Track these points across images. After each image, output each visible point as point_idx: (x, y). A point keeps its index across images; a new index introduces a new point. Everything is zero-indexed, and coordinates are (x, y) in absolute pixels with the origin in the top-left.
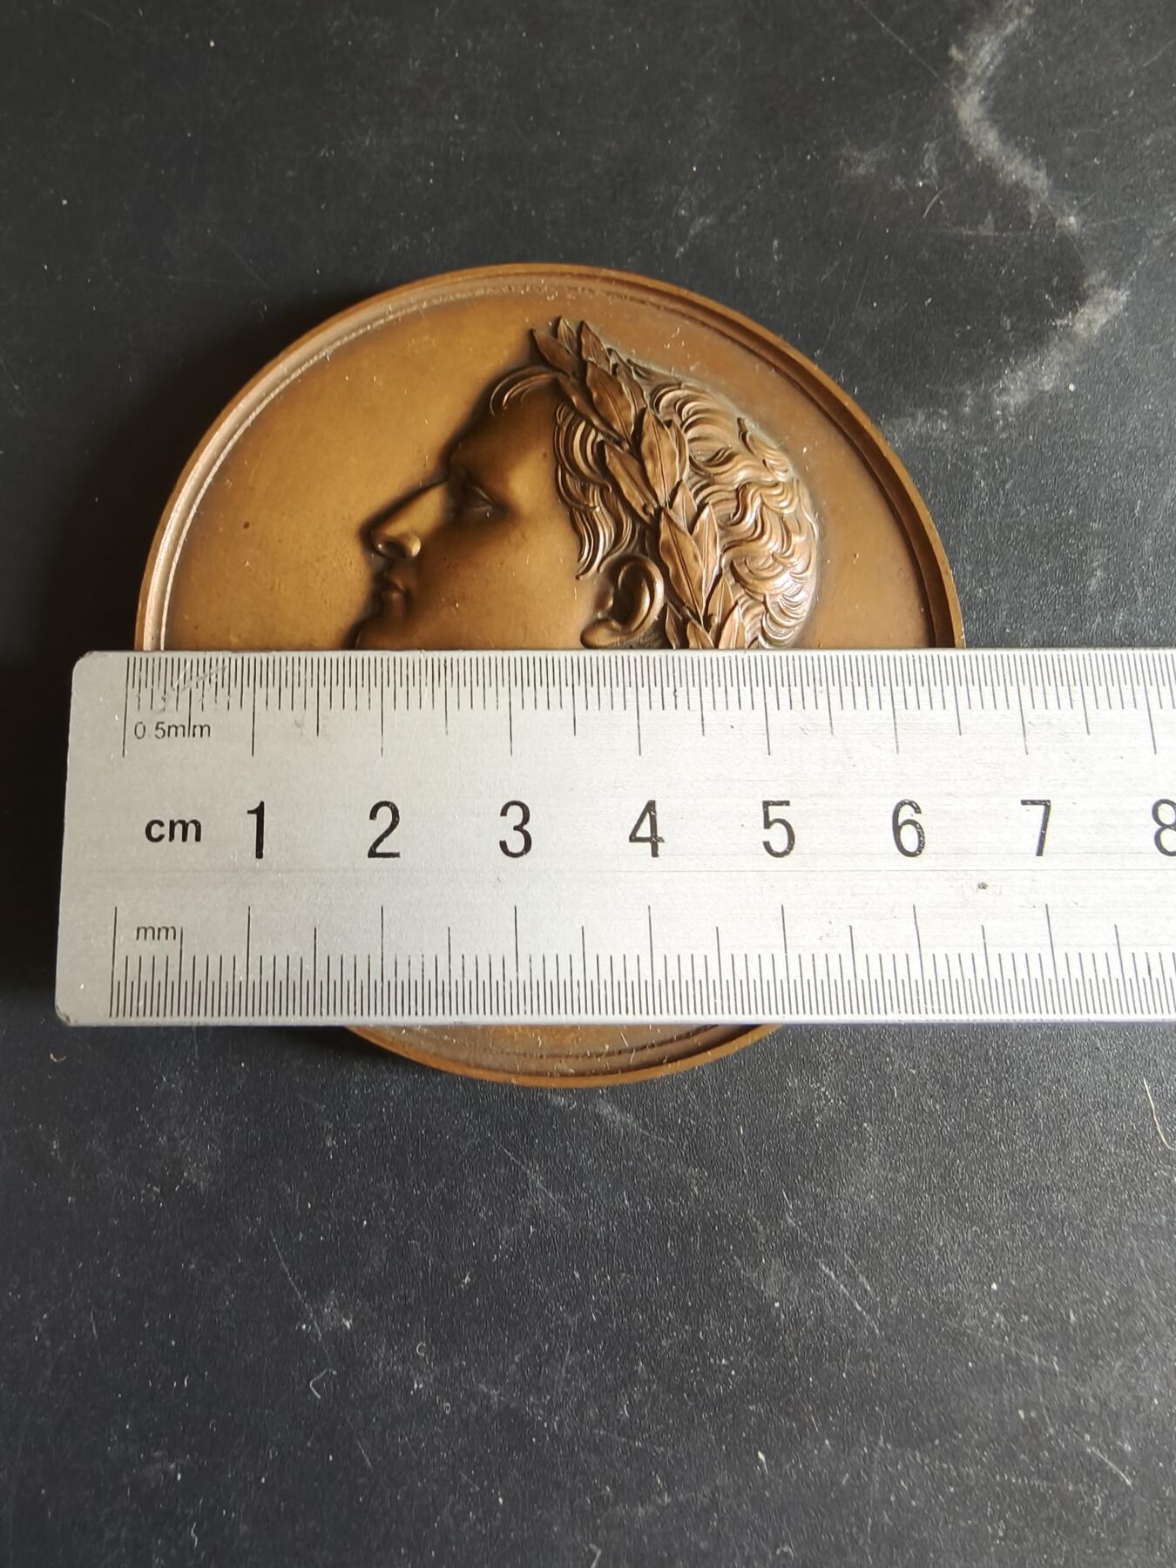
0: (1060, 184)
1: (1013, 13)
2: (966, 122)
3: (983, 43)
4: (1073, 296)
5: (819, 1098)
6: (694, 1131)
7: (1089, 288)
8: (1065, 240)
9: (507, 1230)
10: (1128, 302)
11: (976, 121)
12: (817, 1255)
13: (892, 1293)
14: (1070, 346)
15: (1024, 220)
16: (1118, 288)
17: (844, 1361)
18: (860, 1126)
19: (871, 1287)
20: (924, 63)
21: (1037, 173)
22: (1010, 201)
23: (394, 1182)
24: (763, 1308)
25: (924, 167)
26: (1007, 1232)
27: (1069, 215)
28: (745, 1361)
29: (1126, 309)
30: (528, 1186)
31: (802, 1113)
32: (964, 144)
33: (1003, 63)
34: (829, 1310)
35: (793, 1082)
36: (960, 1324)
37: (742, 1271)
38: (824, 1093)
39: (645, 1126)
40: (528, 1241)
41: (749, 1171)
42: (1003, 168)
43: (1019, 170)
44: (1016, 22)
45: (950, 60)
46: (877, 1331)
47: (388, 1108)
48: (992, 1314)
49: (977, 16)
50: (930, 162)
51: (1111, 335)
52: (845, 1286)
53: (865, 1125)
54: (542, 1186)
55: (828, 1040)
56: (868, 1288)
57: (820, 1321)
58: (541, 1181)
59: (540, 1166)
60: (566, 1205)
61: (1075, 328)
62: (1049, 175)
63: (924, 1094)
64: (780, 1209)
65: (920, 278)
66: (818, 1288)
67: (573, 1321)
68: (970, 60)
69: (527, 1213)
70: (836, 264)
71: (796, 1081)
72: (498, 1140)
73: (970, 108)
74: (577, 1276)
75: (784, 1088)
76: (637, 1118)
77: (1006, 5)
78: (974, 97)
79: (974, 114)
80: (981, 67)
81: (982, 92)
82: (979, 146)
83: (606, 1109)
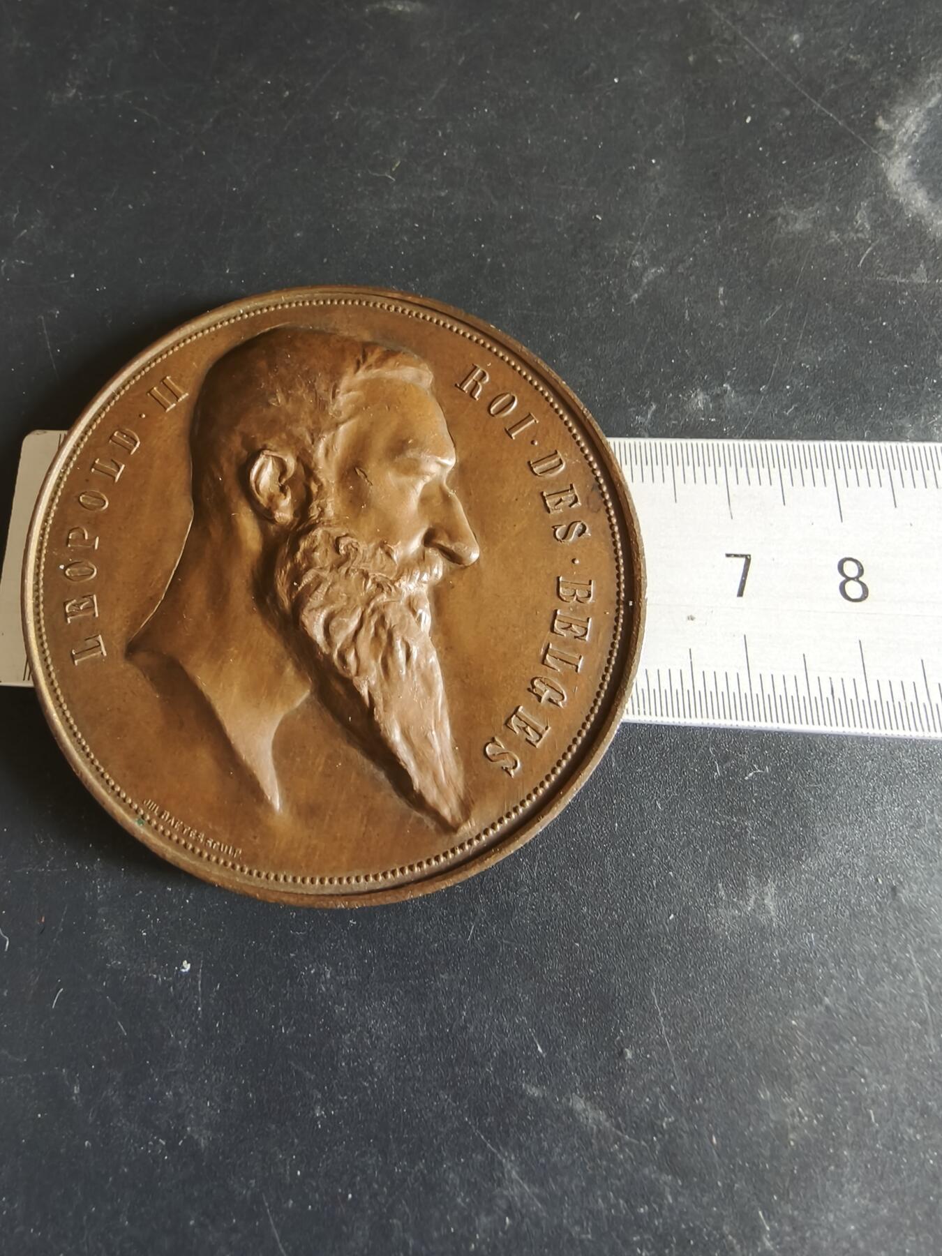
1: (935, 87)
2: (895, 184)
3: (908, 115)
5: (793, 1115)
6: (667, 1137)
9: (484, 1220)
11: (905, 182)
20: (853, 133)
22: (941, 252)
23: (377, 1158)
25: (857, 222)
30: (503, 1175)
31: (776, 1128)
32: (894, 202)
33: (928, 131)
35: (765, 1095)
38: (797, 1109)
39: (618, 1127)
40: (504, 1233)
41: (723, 1185)
42: (932, 223)
44: (939, 96)
45: (876, 130)
49: (901, 92)
50: (862, 218)
54: (517, 1177)
55: (800, 1054)
58: (517, 1173)
59: (515, 1156)
60: (542, 1200)
64: (757, 1228)
65: (857, 321)
68: (896, 130)
69: (502, 1204)
70: (778, 308)
71: (768, 1094)
72: (475, 1125)
73: (898, 171)
75: (756, 1100)
76: (609, 1116)
77: (929, 81)
78: (904, 160)
79: (903, 176)
80: (907, 136)
81: (910, 157)
82: (909, 204)
83: (579, 1104)
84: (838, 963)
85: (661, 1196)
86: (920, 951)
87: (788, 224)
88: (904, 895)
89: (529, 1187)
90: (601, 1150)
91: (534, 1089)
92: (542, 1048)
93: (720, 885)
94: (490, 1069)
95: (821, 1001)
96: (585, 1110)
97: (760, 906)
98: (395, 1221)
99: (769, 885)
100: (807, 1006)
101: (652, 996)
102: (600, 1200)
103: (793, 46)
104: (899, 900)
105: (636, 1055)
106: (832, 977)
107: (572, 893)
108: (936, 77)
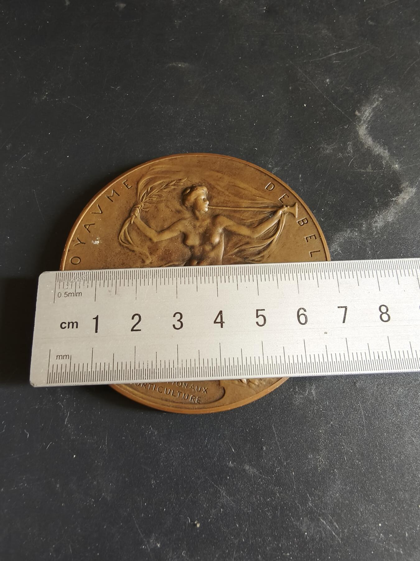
0: (392, 155)
1: (376, 100)
2: (361, 136)
3: (366, 110)
4: (398, 190)
5: (320, 461)
6: (277, 474)
7: (403, 188)
8: (394, 172)
9: (213, 511)
10: (416, 192)
11: (365, 135)
12: (319, 516)
13: (345, 528)
14: (397, 207)
15: (381, 166)
16: (412, 188)
17: (329, 552)
18: (334, 470)
19: (338, 526)
20: (347, 117)
21: (385, 151)
22: (376, 160)
23: (175, 495)
24: (301, 535)
25: (348, 150)
26: (384, 506)
27: (396, 164)
28: (296, 554)
29: (415, 194)
30: (220, 495)
31: (314, 467)
32: (361, 142)
33: (373, 116)
34: (324, 535)
36: (368, 538)
37: (294, 522)
38: (321, 460)
39: (260, 473)
40: (221, 514)
41: (296, 487)
42: (374, 150)
43: (379, 150)
44: (377, 103)
45: (355, 115)
46: (340, 542)
48: (379, 534)
49: (364, 101)
50: (350, 148)
51: (411, 202)
52: (329, 526)
53: (335, 470)
54: (225, 495)
55: (322, 441)
56: (337, 527)
57: (321, 539)
58: (225, 493)
59: (224, 488)
60: (234, 501)
61: (399, 201)
62: (388, 151)
63: (355, 459)
64: (307, 500)
65: (348, 186)
66: (320, 527)
67: (236, 541)
68: (362, 116)
69: (220, 504)
70: (320, 182)
71: (312, 456)
72: (210, 479)
73: (362, 131)
74: (238, 526)
75: (307, 458)
76: (258, 470)
78: (364, 127)
79: (364, 132)
80: (366, 118)
81: (366, 125)
82: (366, 143)
83: (247, 467)
84: (335, 410)
85: (275, 494)
86: (363, 402)
87: (324, 151)
88: (358, 385)
89: (229, 498)
90: (255, 482)
91: (231, 465)
92: (234, 450)
93: (297, 387)
94: (216, 459)
95: (330, 423)
96: (249, 469)
97: (310, 393)
98: (181, 516)
99: (313, 386)
100: (325, 425)
101: (273, 428)
102: (254, 499)
103: (327, 83)
104: (356, 386)
105: (267, 448)
106: (333, 414)
108: (376, 96)
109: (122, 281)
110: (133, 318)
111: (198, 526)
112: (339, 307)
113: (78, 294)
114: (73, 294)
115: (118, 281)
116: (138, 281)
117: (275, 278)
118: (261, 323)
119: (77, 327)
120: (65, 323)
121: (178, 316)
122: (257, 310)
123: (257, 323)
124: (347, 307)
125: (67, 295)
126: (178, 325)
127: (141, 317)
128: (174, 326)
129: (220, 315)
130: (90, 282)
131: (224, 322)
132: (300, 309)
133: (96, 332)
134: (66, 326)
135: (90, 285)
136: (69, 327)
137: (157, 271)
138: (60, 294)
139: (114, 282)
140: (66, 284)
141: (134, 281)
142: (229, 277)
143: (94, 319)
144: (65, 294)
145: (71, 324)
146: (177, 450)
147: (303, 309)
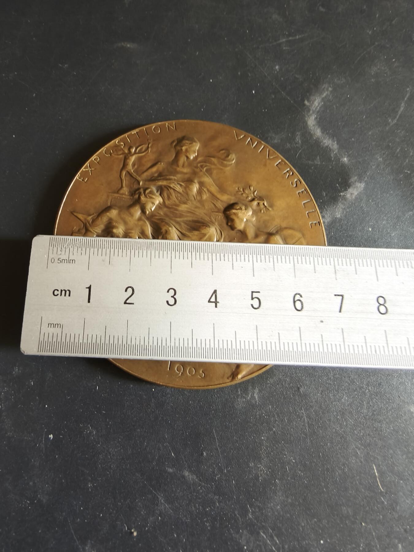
0: (342, 147)
1: (325, 89)
2: (310, 126)
3: (315, 100)
4: (346, 185)
5: (261, 471)
6: (217, 482)
7: (351, 182)
8: (343, 165)
9: (151, 519)
10: (364, 187)
11: (313, 125)
12: (260, 529)
13: (286, 543)
14: (345, 203)
15: (329, 159)
16: (361, 183)
18: (275, 481)
20: (296, 106)
21: (334, 143)
22: (325, 152)
23: (112, 500)
24: (241, 549)
25: (296, 140)
26: (326, 521)
27: (344, 158)
29: (364, 190)
30: (159, 502)
31: (255, 476)
32: (310, 133)
33: (322, 106)
34: (264, 550)
35: (252, 465)
37: (233, 535)
38: (263, 469)
39: (200, 480)
40: (158, 523)
41: (236, 497)
42: (322, 141)
43: (327, 142)
44: (327, 92)
45: (304, 105)
47: (110, 473)
49: (313, 91)
50: (298, 139)
51: (359, 198)
52: (269, 541)
53: (277, 480)
54: (163, 502)
55: (264, 449)
56: (278, 541)
58: (163, 500)
59: (163, 495)
60: (172, 509)
61: (347, 196)
62: (337, 144)
63: (297, 469)
64: (247, 511)
66: (260, 541)
68: (311, 105)
69: (158, 512)
71: (253, 464)
72: (149, 484)
73: (311, 121)
74: (175, 536)
75: (249, 467)
76: (197, 477)
77: (323, 87)
78: (313, 117)
79: (313, 123)
80: (315, 107)
81: (315, 116)
82: (315, 134)
83: (186, 473)
84: (278, 416)
85: (214, 503)
86: (306, 409)
87: (272, 141)
88: (302, 390)
89: (168, 505)
90: (194, 490)
91: (170, 469)
92: (174, 454)
94: (154, 463)
95: (272, 430)
96: (189, 475)
97: (253, 397)
98: (118, 523)
99: (256, 389)
100: (267, 431)
101: (214, 432)
102: (193, 507)
103: (277, 70)
104: (300, 392)
105: (207, 454)
106: (276, 421)
107: (186, 396)
108: (326, 86)
109: (116, 251)
110: (126, 291)
111: (135, 534)
112: (335, 295)
113: (71, 261)
114: (66, 260)
115: (112, 250)
116: (133, 252)
117: (271, 260)
118: (256, 305)
119: (69, 295)
120: (58, 290)
121: (172, 292)
122: (252, 292)
123: (252, 305)
124: (343, 295)
125: (61, 261)
126: (172, 301)
127: (135, 291)
128: (167, 302)
129: (214, 294)
130: (84, 249)
131: (218, 302)
132: (296, 294)
133: (89, 302)
134: (58, 293)
135: (83, 252)
136: (61, 295)
137: (151, 243)
138: (53, 259)
139: (108, 251)
140: (59, 249)
141: (129, 251)
142: (224, 255)
143: (87, 288)
144: (58, 260)
145: (63, 292)
146: (116, 452)
147: (299, 294)
